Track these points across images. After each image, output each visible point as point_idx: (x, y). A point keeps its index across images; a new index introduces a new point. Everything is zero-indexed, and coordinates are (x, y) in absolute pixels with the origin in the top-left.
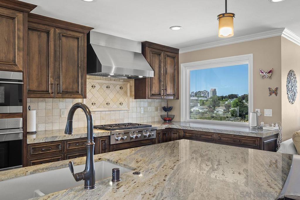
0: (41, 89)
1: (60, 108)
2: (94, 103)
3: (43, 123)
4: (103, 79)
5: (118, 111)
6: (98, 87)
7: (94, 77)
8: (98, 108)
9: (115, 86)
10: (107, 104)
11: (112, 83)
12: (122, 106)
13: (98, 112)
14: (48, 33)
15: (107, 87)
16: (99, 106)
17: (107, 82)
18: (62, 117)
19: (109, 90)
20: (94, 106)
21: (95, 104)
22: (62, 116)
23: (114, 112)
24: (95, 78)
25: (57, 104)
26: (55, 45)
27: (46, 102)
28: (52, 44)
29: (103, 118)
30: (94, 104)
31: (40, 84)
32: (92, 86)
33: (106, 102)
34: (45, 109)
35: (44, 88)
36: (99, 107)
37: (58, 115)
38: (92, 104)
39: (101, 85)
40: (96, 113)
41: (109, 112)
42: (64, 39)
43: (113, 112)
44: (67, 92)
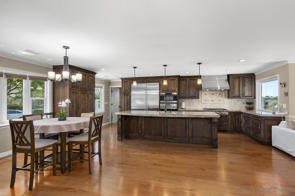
0: (184, 96)
1: (193, 102)
3: (188, 106)
5: (218, 104)
6: (208, 94)
9: (216, 94)
12: (220, 102)
13: (209, 104)
14: (186, 80)
15: (212, 94)
17: (212, 92)
18: (194, 104)
23: (216, 104)
26: (188, 84)
28: (187, 83)
31: (184, 95)
32: (206, 94)
33: (212, 100)
34: (188, 102)
35: (185, 96)
36: (208, 102)
38: (206, 101)
40: (207, 104)
41: (213, 104)
42: (191, 81)
44: (192, 97)
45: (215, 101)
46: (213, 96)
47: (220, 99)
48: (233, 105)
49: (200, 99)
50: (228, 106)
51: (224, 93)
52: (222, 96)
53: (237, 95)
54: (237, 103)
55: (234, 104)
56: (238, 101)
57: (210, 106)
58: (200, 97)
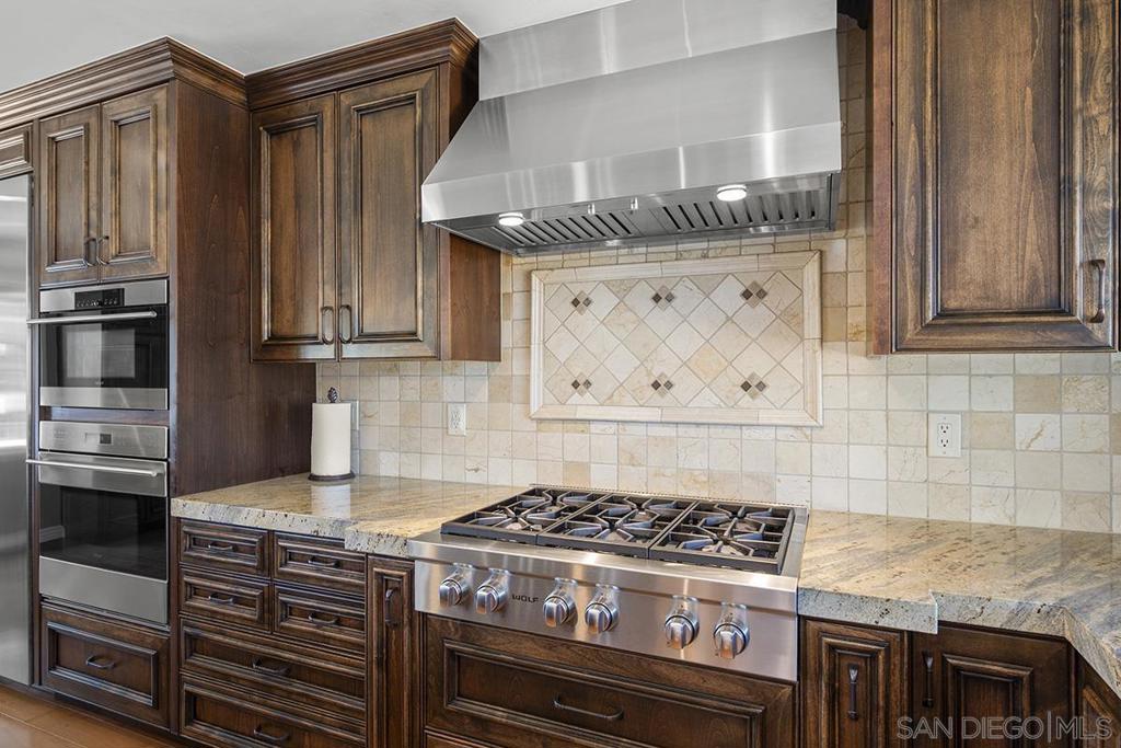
1: (446, 398)
2: (581, 381)
3: (394, 450)
4: (634, 259)
5: (728, 431)
6: (604, 302)
7: (581, 258)
8: (602, 405)
9: (706, 286)
10: (656, 385)
11: (687, 272)
12: (760, 401)
13: (606, 426)
15: (657, 298)
16: (609, 398)
17: (653, 270)
18: (450, 433)
19: (670, 310)
20: (581, 394)
21: (588, 384)
22: (452, 431)
23: (703, 431)
24: (590, 258)
25: (436, 384)
27: (400, 377)
29: (632, 457)
30: (581, 387)
32: (575, 302)
33: (649, 373)
34: (399, 400)
36: (609, 401)
37: (440, 425)
38: (576, 385)
39: (622, 289)
40: (594, 428)
41: (670, 431)
43: (692, 431)
45: (697, 398)
46: (661, 318)
47: (754, 363)
48: (955, 450)
49: (512, 362)
50: (866, 461)
51: (811, 272)
52: (791, 318)
53: (1011, 287)
54: (1026, 424)
55: (970, 446)
56: (1045, 397)
57: (633, 461)
58: (509, 333)
